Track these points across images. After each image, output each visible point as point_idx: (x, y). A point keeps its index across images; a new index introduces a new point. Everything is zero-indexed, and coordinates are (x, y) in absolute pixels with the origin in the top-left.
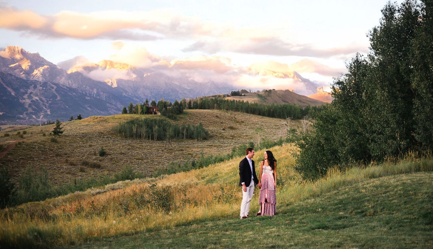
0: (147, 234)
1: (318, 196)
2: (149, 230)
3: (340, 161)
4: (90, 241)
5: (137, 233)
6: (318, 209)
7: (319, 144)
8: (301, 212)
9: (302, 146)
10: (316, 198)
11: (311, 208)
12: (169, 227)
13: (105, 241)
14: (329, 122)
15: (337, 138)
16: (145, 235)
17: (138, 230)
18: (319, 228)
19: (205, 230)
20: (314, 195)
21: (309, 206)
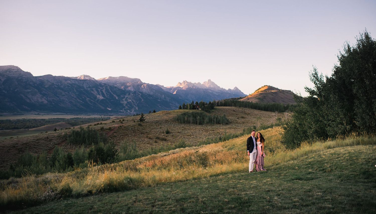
0: (193, 181)
1: (295, 159)
2: (194, 179)
3: (308, 138)
4: (160, 185)
5: (187, 180)
6: (296, 167)
7: (295, 127)
8: (285, 169)
9: (285, 129)
10: (294, 160)
11: (292, 167)
12: (206, 177)
13: (169, 185)
14: (302, 114)
15: (306, 124)
16: (192, 182)
17: (188, 178)
18: (296, 179)
19: (227, 179)
20: (293, 159)
21: (290, 165)
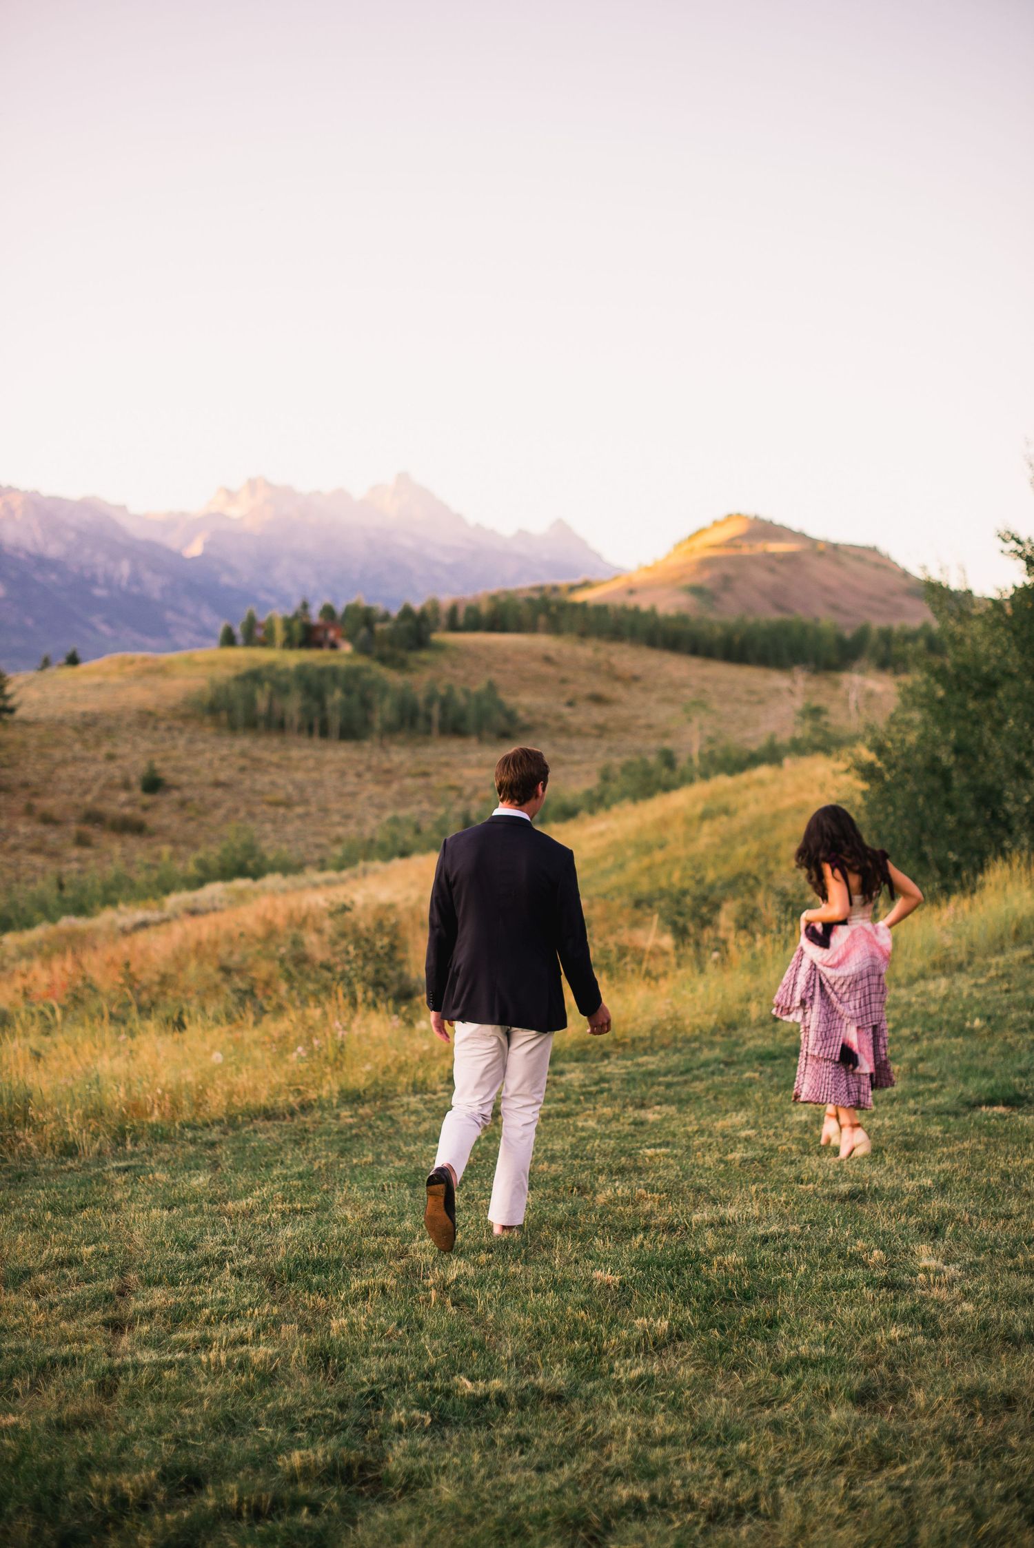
0: (345, 1113)
1: (960, 968)
2: (352, 1098)
4: (135, 1140)
5: (306, 1108)
6: (972, 1022)
7: (933, 766)
8: (906, 1032)
9: (868, 773)
10: (956, 975)
11: (945, 1017)
12: (424, 1082)
13: (193, 1141)
14: (969, 688)
15: (997, 748)
16: (337, 1117)
17: (312, 1095)
18: (991, 1102)
19: (563, 1101)
20: (946, 966)
21: (933, 1008)
